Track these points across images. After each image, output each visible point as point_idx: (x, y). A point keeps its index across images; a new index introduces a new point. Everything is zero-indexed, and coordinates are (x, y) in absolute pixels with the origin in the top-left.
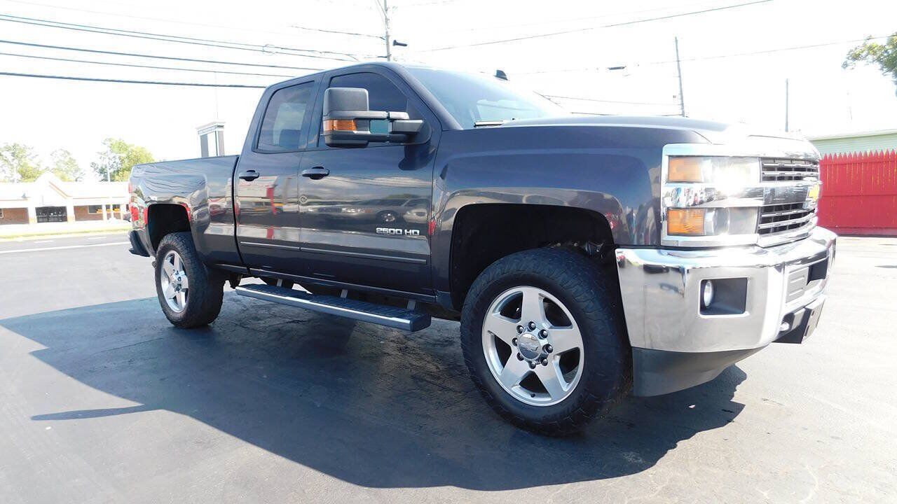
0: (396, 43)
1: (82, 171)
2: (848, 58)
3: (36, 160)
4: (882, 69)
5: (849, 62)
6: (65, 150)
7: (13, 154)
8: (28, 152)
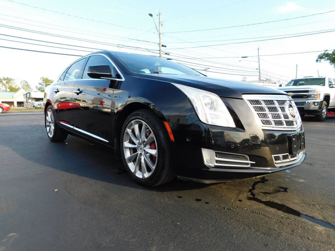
0: (163, 46)
1: (32, 89)
2: (318, 58)
3: (15, 84)
4: (330, 62)
5: (319, 59)
6: (26, 81)
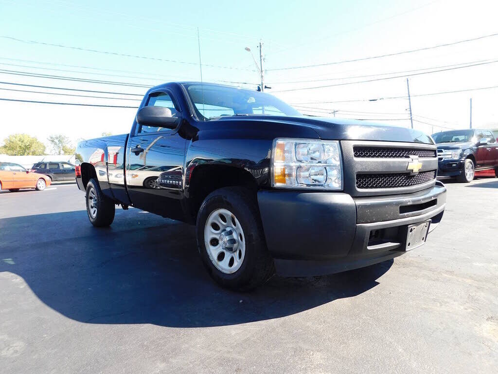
0: (266, 87)
7: (59, 141)
8: (66, 140)
